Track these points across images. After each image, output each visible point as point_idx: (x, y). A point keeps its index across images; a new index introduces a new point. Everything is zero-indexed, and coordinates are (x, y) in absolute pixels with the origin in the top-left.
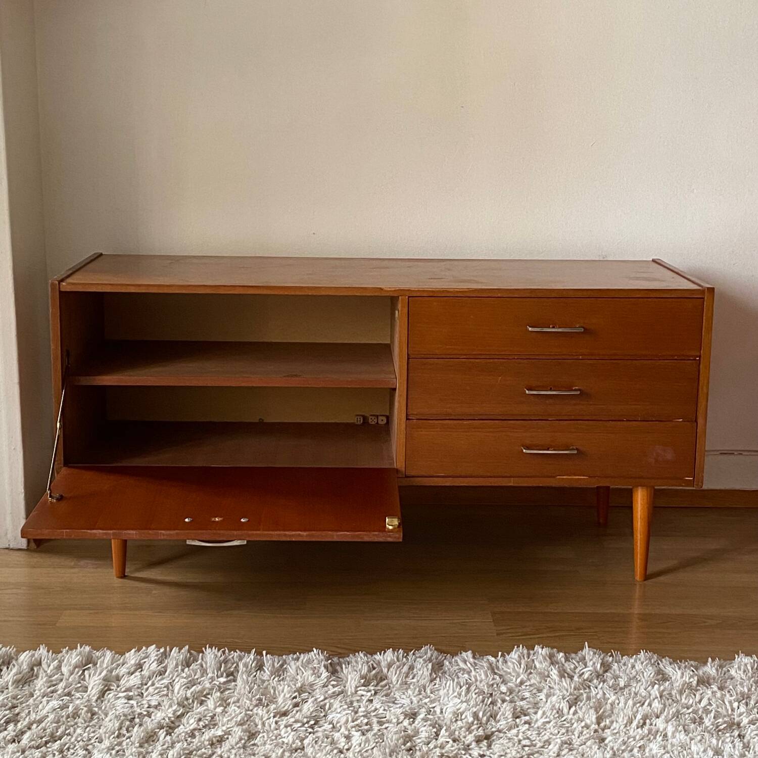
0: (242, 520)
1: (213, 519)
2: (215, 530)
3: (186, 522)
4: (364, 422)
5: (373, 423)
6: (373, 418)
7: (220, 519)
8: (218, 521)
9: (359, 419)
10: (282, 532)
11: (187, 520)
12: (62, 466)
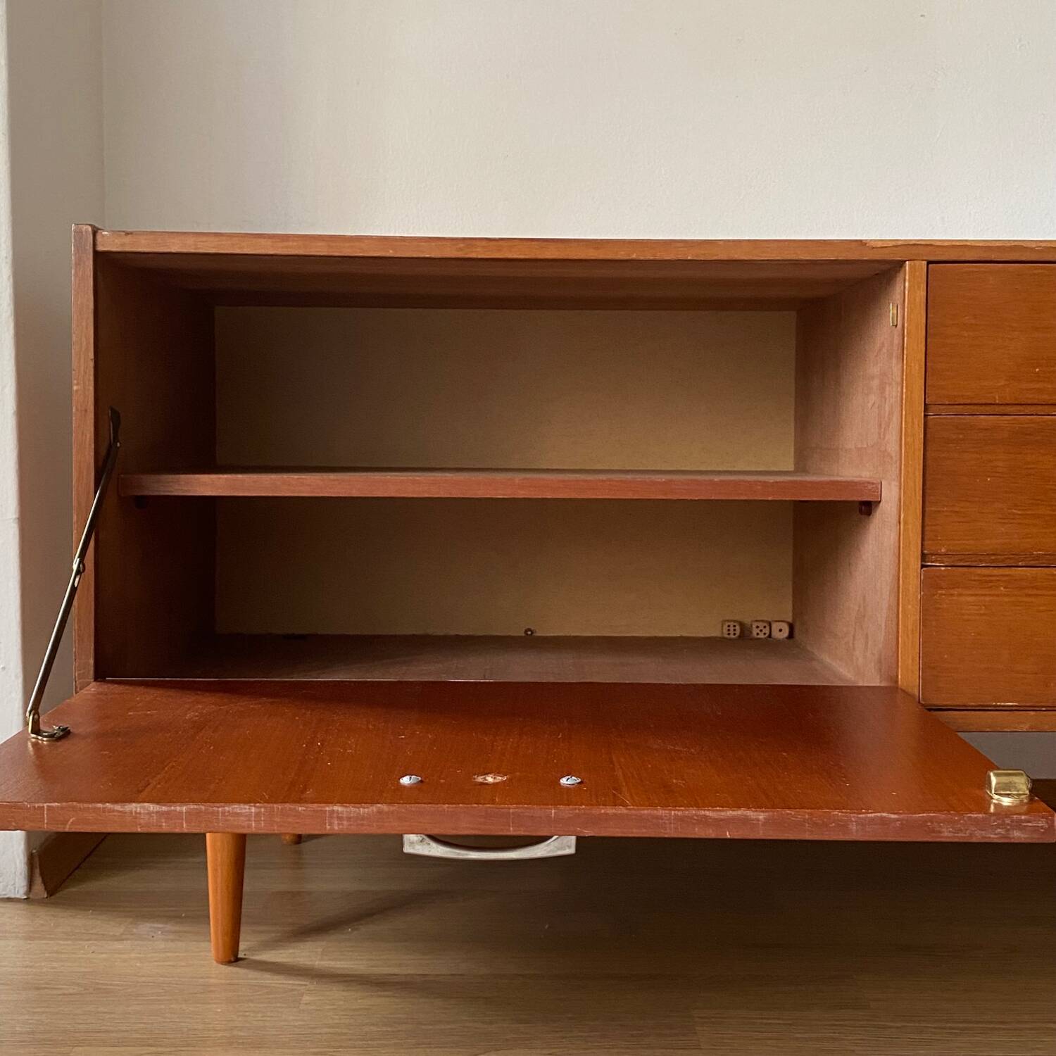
0: (564, 781)
1: (480, 779)
2: (493, 802)
3: (404, 787)
4: (742, 636)
5: (761, 636)
6: (761, 625)
7: (499, 779)
8: (494, 785)
9: (732, 628)
10: (693, 811)
11: (406, 781)
12: (93, 680)
